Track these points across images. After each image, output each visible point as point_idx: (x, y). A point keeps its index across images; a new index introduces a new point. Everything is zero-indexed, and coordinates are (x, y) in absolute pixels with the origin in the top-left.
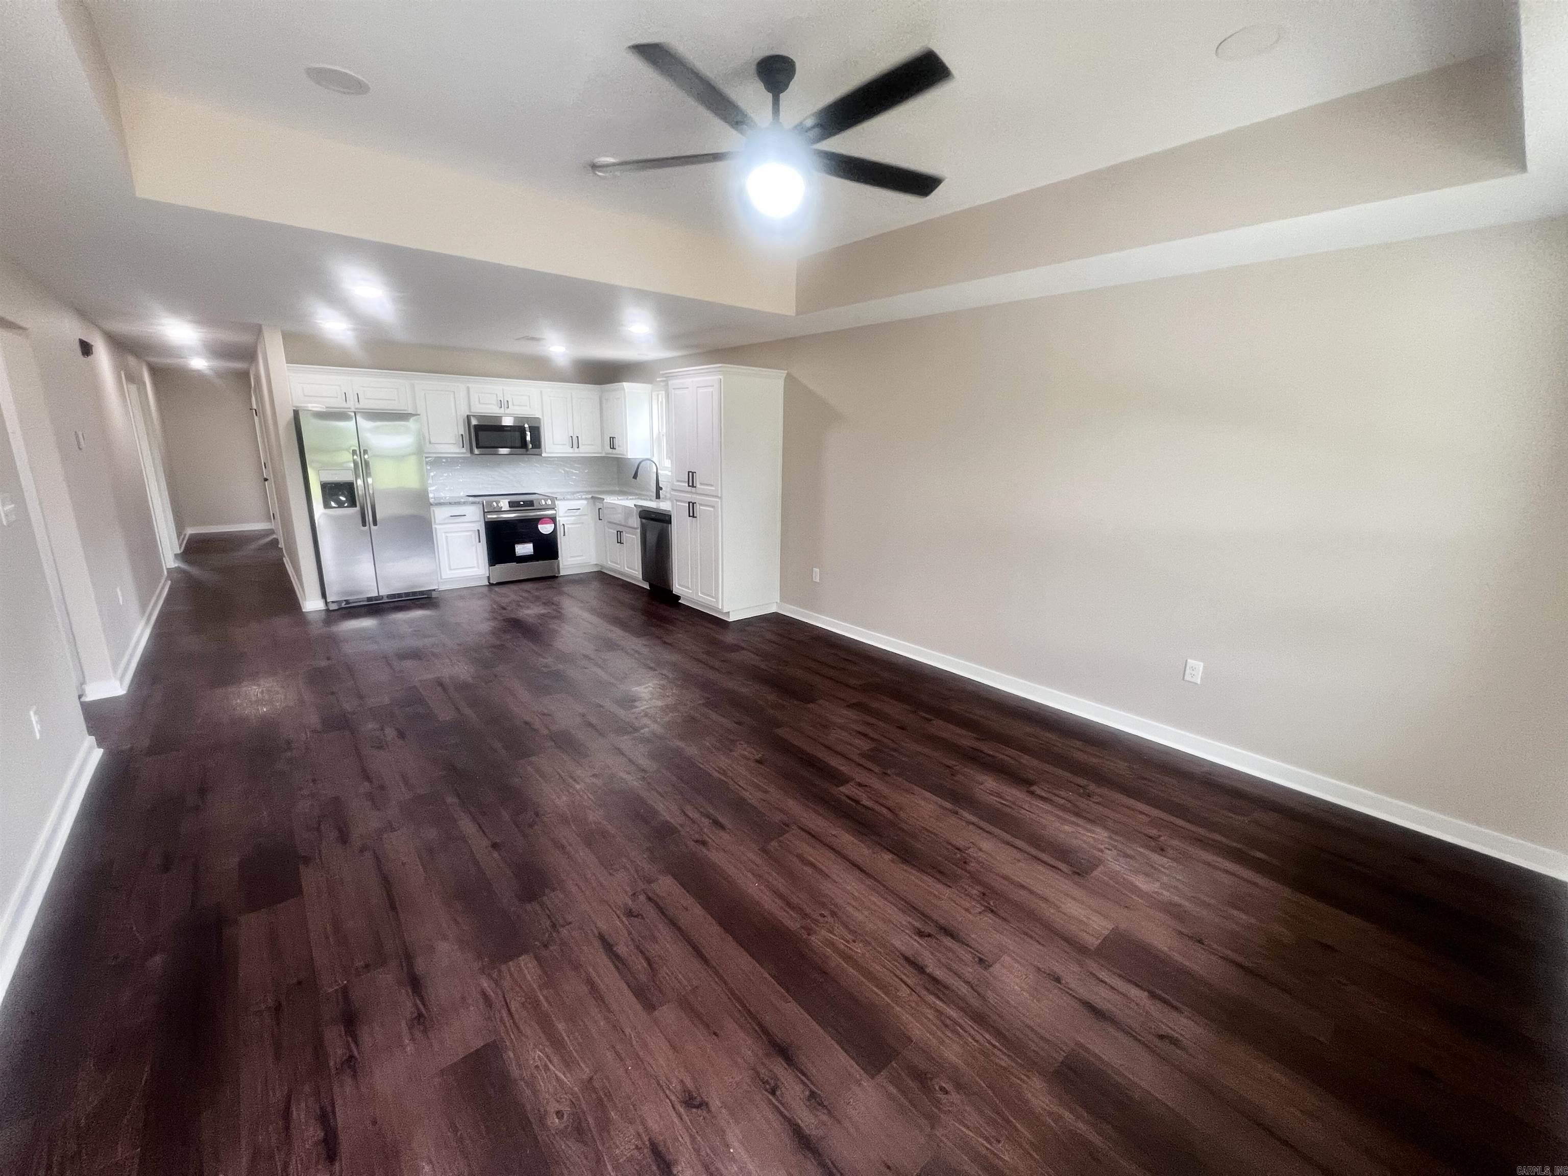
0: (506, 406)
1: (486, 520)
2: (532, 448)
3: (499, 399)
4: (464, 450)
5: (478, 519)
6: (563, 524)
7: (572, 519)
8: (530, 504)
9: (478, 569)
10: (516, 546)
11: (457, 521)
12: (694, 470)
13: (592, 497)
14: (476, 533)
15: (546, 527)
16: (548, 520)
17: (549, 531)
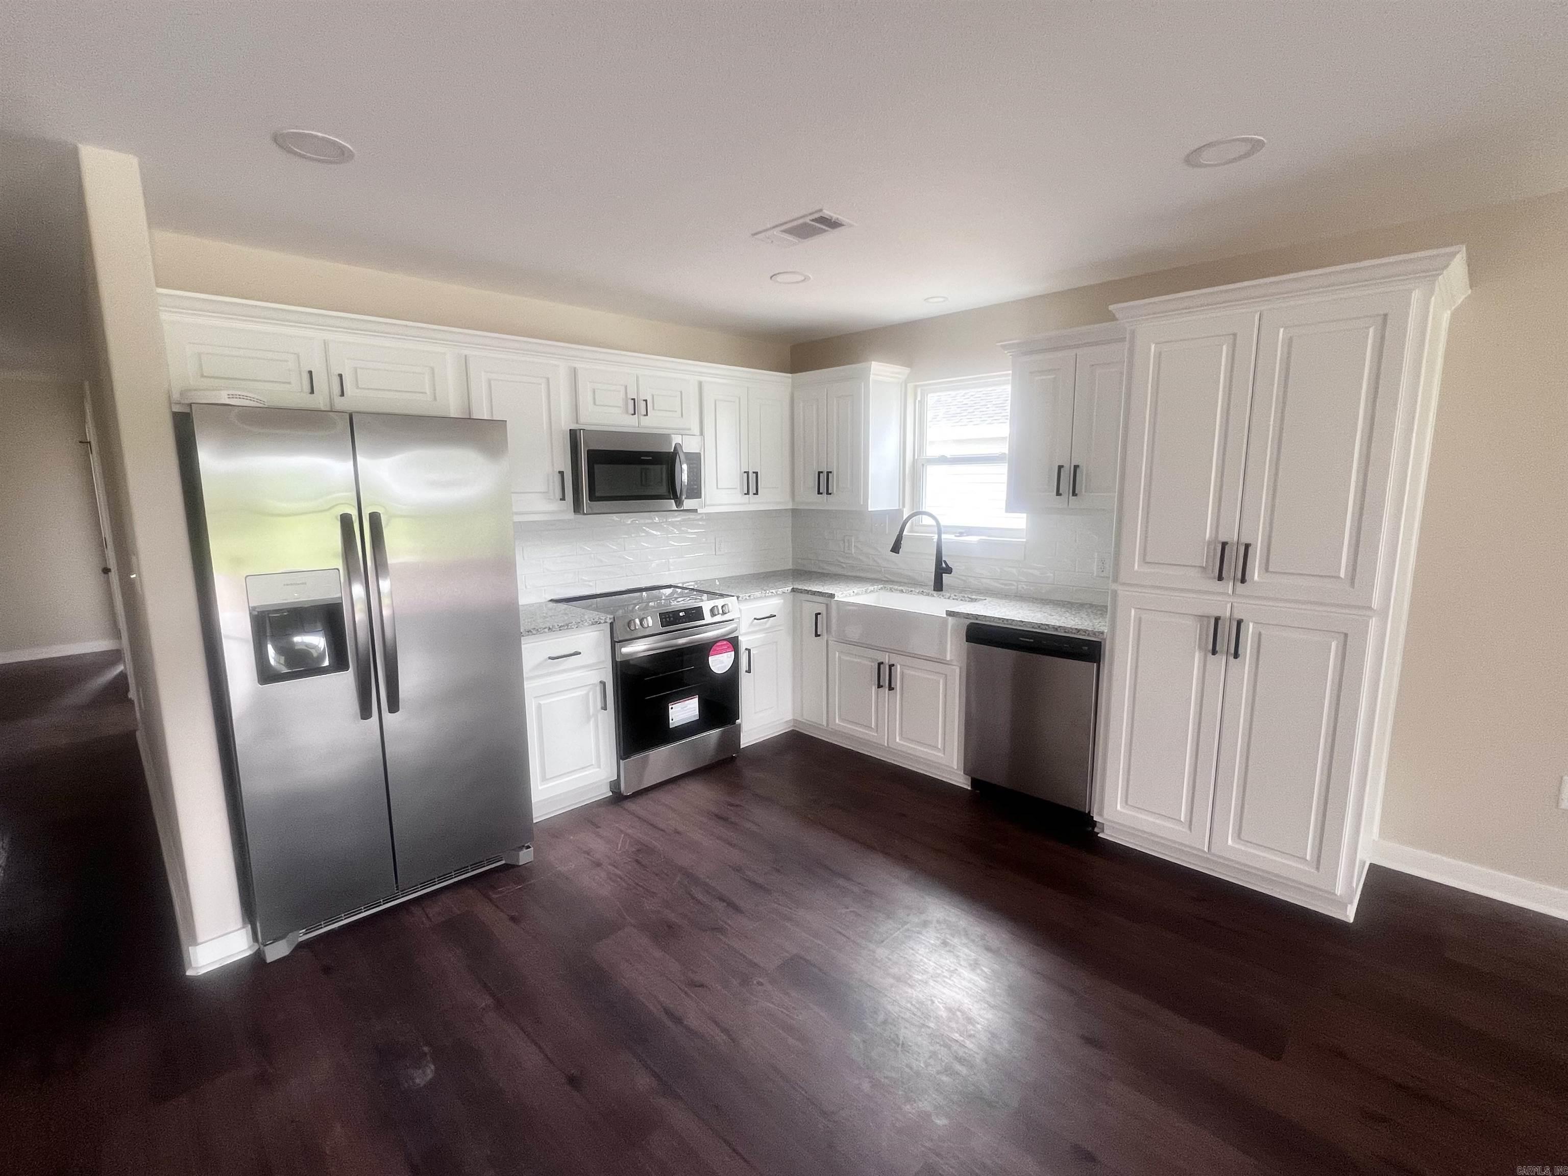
0: (642, 411)
1: (616, 660)
2: (688, 497)
3: (631, 396)
4: (563, 505)
5: (603, 659)
6: (746, 649)
7: (761, 636)
8: (695, 614)
9: (598, 769)
10: (670, 707)
11: (562, 668)
12: (1245, 540)
13: (793, 590)
14: (598, 689)
15: (721, 659)
16: (724, 645)
17: (725, 667)
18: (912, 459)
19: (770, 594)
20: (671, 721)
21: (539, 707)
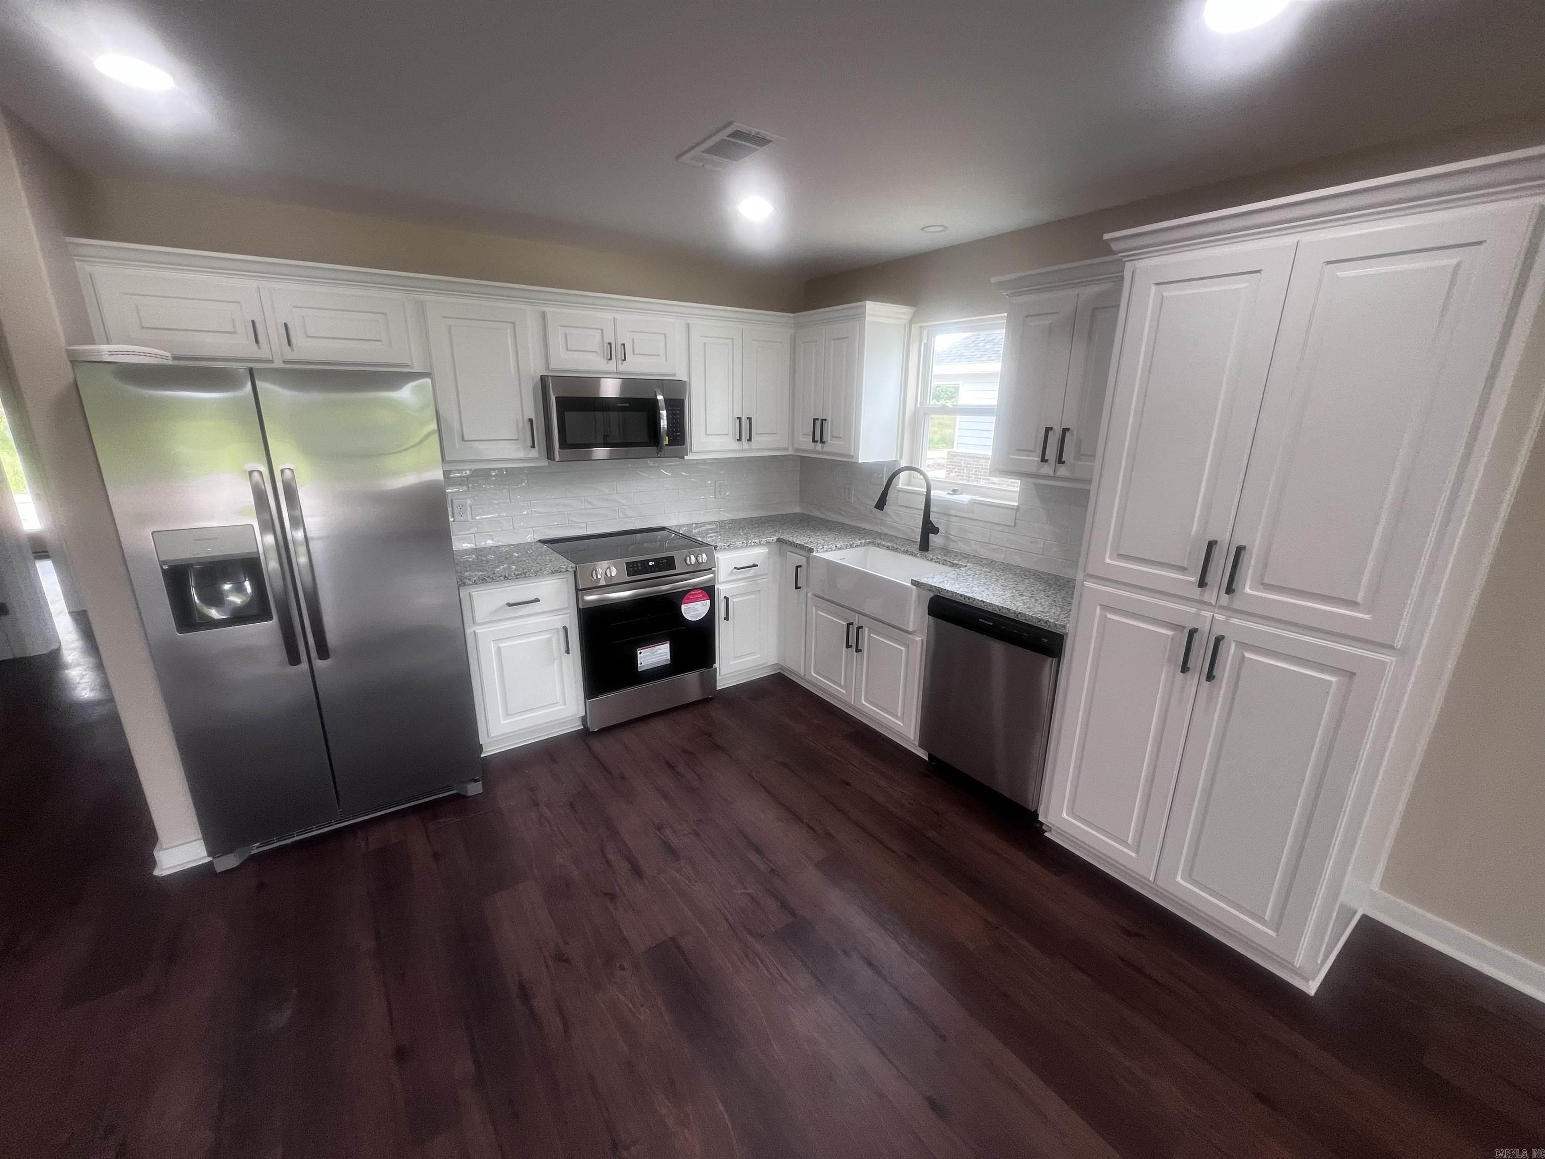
0: (620, 356)
1: (581, 607)
2: (669, 444)
3: (607, 341)
4: (534, 453)
5: (566, 605)
6: (725, 597)
7: (742, 584)
8: (668, 563)
9: (564, 707)
10: (639, 652)
11: (520, 613)
12: (1239, 541)
13: (779, 540)
14: (562, 634)
15: (695, 607)
16: (699, 593)
17: (700, 615)
18: (913, 408)
19: (753, 544)
20: (639, 665)
21: (499, 650)
